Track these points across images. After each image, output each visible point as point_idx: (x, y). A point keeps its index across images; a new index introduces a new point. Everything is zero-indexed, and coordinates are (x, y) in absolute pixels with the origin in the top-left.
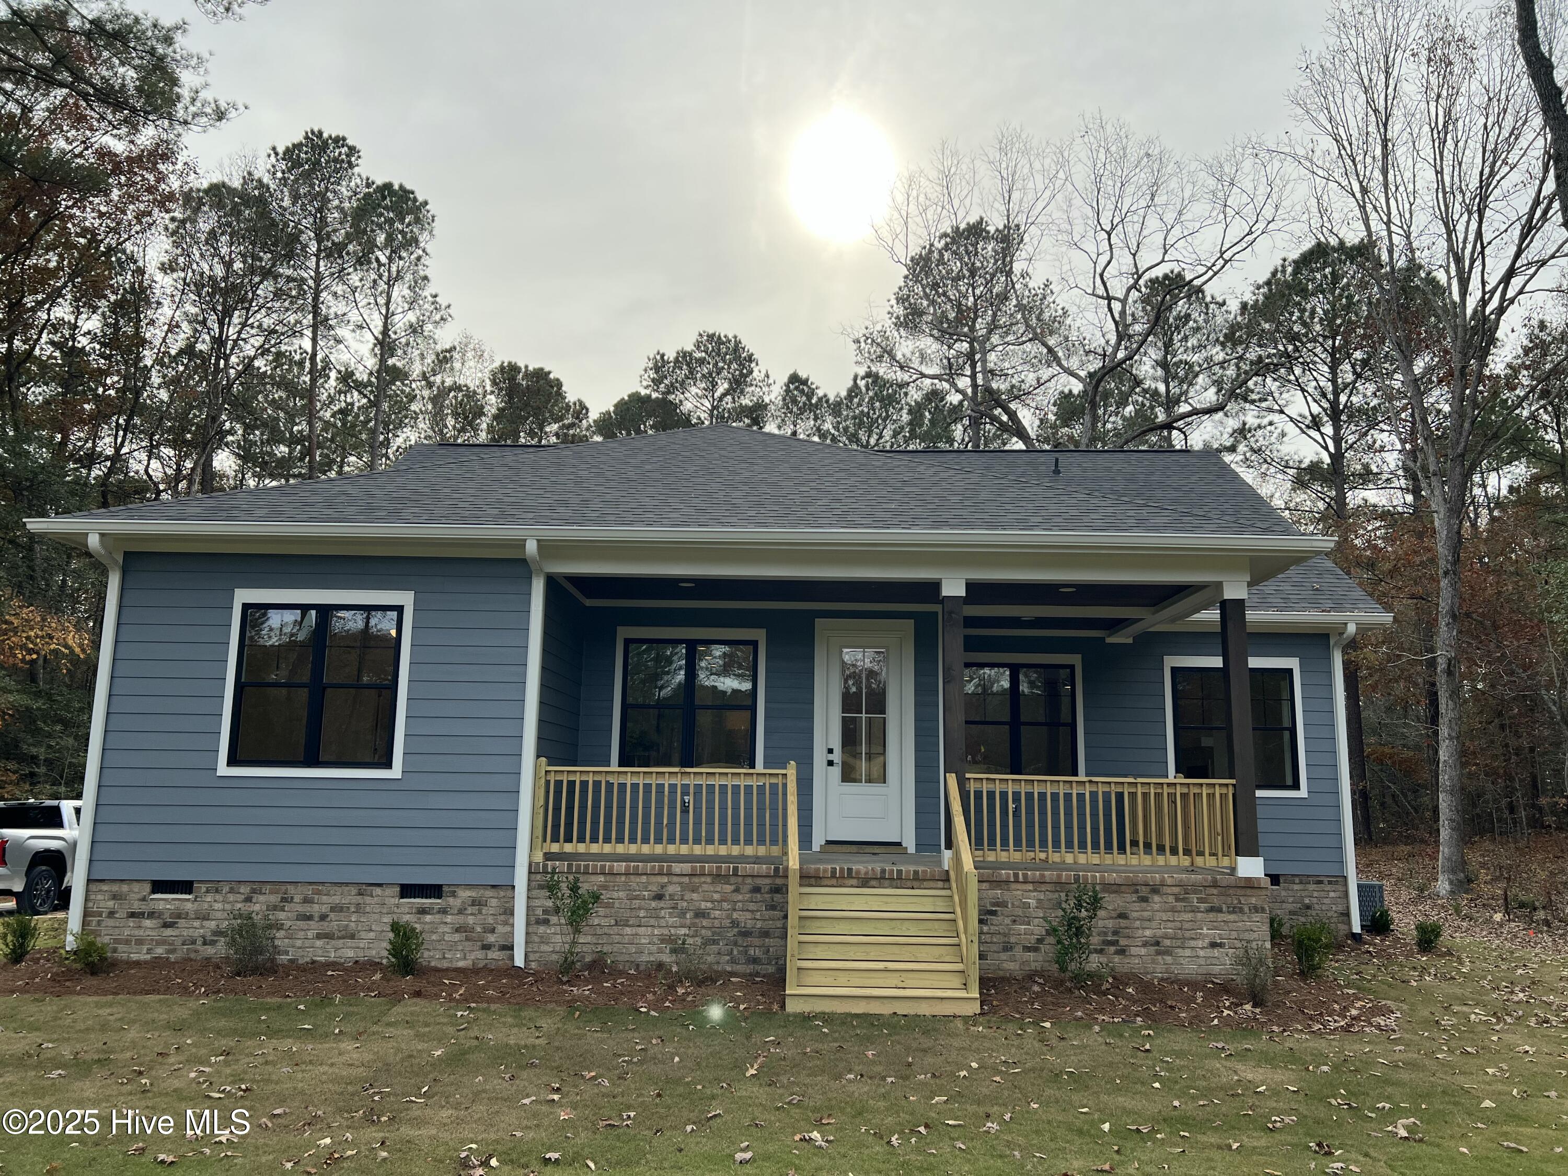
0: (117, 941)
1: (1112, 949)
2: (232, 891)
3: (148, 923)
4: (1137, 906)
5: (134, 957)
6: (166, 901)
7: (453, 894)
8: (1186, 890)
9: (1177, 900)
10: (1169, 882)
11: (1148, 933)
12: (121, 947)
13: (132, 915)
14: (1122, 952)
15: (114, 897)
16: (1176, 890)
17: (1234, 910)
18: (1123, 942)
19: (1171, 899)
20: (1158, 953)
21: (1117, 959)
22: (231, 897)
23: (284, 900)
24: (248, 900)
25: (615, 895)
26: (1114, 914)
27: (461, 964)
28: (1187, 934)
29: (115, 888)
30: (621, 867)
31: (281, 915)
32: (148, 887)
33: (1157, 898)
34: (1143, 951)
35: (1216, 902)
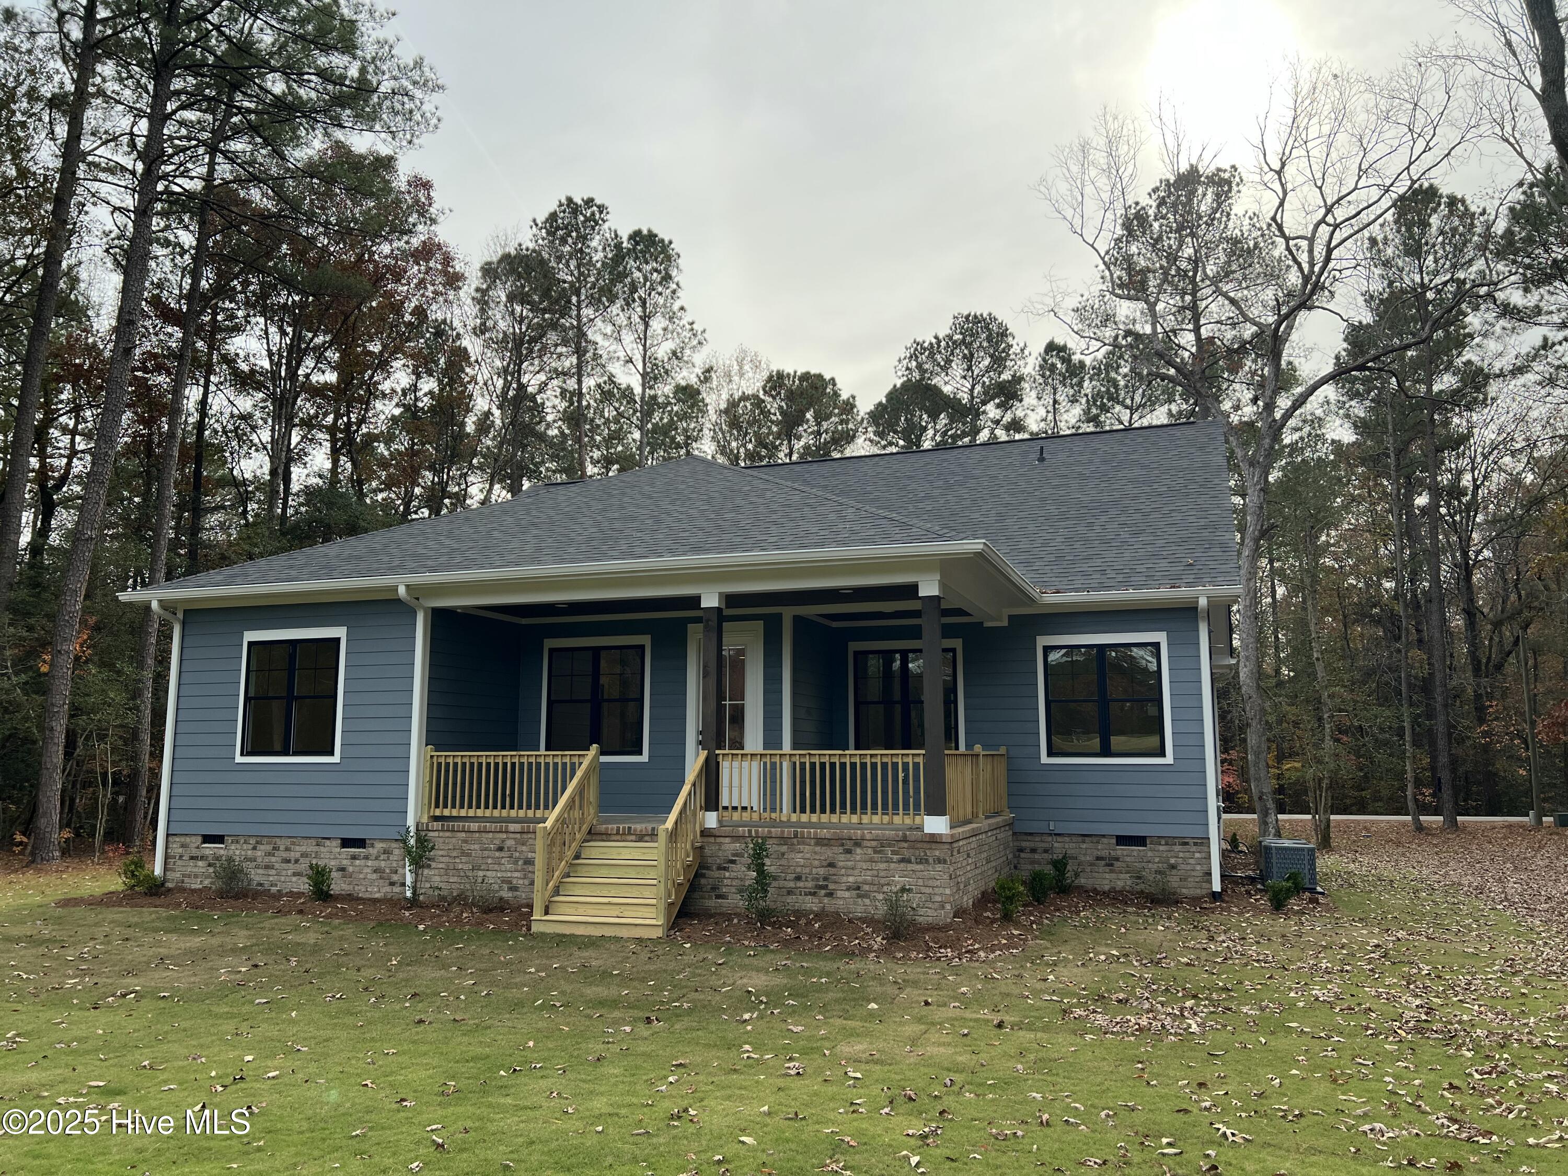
0: (184, 876)
1: (823, 892)
2: (245, 842)
3: (200, 863)
4: (842, 857)
5: (193, 886)
6: (210, 849)
7: (372, 846)
8: (882, 844)
9: (875, 852)
10: (868, 837)
11: (851, 879)
12: (186, 880)
13: (192, 858)
14: (830, 895)
15: (183, 846)
16: (874, 843)
17: (920, 861)
18: (831, 886)
19: (870, 851)
20: (859, 896)
21: (826, 900)
22: (245, 846)
23: (274, 848)
24: (254, 848)
25: (472, 847)
26: (825, 863)
27: (377, 896)
28: (883, 881)
29: (182, 839)
30: (474, 826)
31: (273, 859)
32: (200, 839)
33: (859, 851)
34: (847, 894)
35: (907, 854)
